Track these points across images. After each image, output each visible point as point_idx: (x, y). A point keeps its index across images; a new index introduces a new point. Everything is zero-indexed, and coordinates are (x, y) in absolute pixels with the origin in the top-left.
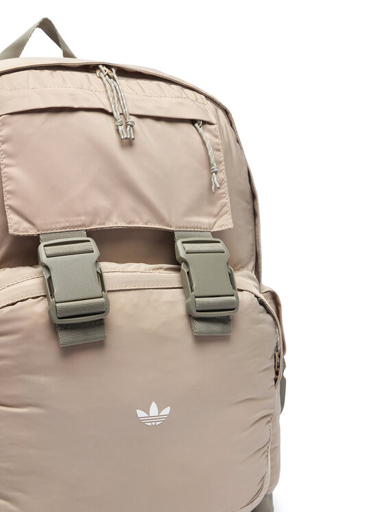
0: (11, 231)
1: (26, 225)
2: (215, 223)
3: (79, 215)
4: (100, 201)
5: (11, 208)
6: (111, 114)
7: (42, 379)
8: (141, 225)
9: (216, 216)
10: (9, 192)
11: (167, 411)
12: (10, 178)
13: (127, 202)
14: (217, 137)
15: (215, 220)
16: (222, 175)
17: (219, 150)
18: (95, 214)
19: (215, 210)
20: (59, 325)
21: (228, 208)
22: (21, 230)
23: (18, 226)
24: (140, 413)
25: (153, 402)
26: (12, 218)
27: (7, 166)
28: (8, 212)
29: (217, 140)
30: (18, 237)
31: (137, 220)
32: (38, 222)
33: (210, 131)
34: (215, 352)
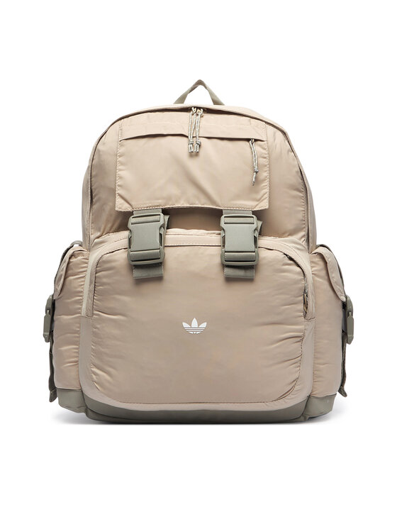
0: (117, 209)
1: (127, 205)
2: (257, 205)
3: (158, 199)
4: (173, 190)
5: (119, 195)
6: (187, 137)
7: (125, 299)
8: (200, 206)
9: (258, 200)
10: (119, 186)
11: (204, 325)
12: (121, 178)
13: (192, 191)
14: (265, 149)
15: (257, 203)
16: (265, 174)
17: (265, 158)
18: (169, 199)
19: (259, 197)
20: (134, 265)
21: (267, 195)
22: (123, 208)
23: (121, 206)
24: (185, 325)
25: (195, 319)
26: (119, 201)
27: (120, 170)
28: (117, 197)
29: (264, 151)
30: (121, 212)
31: (197, 202)
32: (133, 203)
33: (260, 146)
34: (240, 290)
